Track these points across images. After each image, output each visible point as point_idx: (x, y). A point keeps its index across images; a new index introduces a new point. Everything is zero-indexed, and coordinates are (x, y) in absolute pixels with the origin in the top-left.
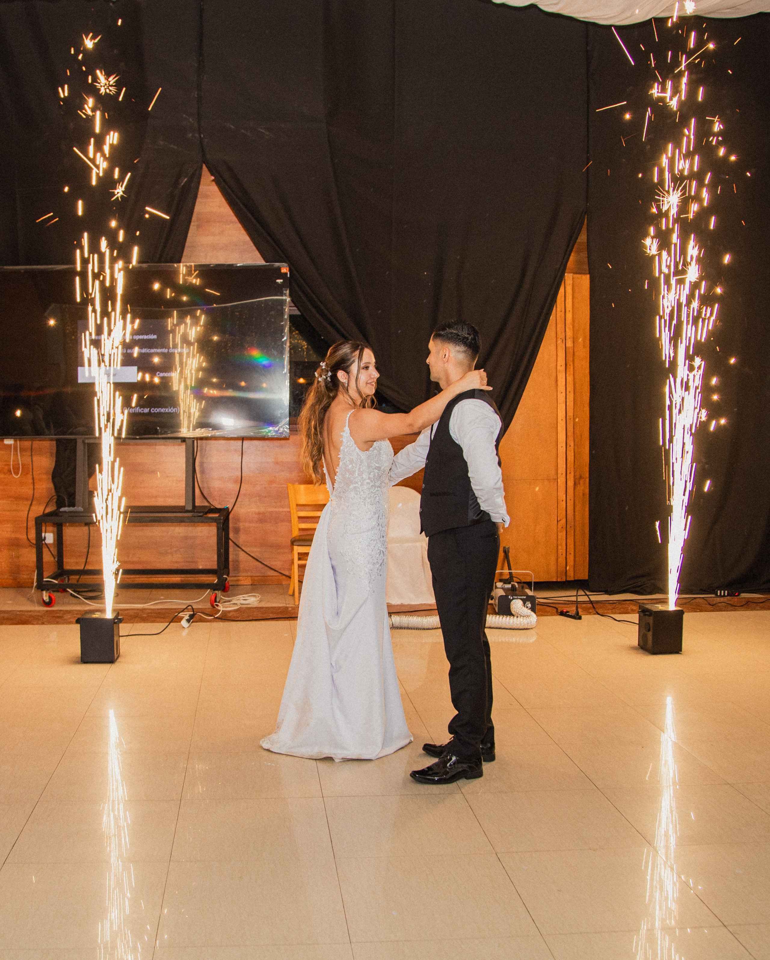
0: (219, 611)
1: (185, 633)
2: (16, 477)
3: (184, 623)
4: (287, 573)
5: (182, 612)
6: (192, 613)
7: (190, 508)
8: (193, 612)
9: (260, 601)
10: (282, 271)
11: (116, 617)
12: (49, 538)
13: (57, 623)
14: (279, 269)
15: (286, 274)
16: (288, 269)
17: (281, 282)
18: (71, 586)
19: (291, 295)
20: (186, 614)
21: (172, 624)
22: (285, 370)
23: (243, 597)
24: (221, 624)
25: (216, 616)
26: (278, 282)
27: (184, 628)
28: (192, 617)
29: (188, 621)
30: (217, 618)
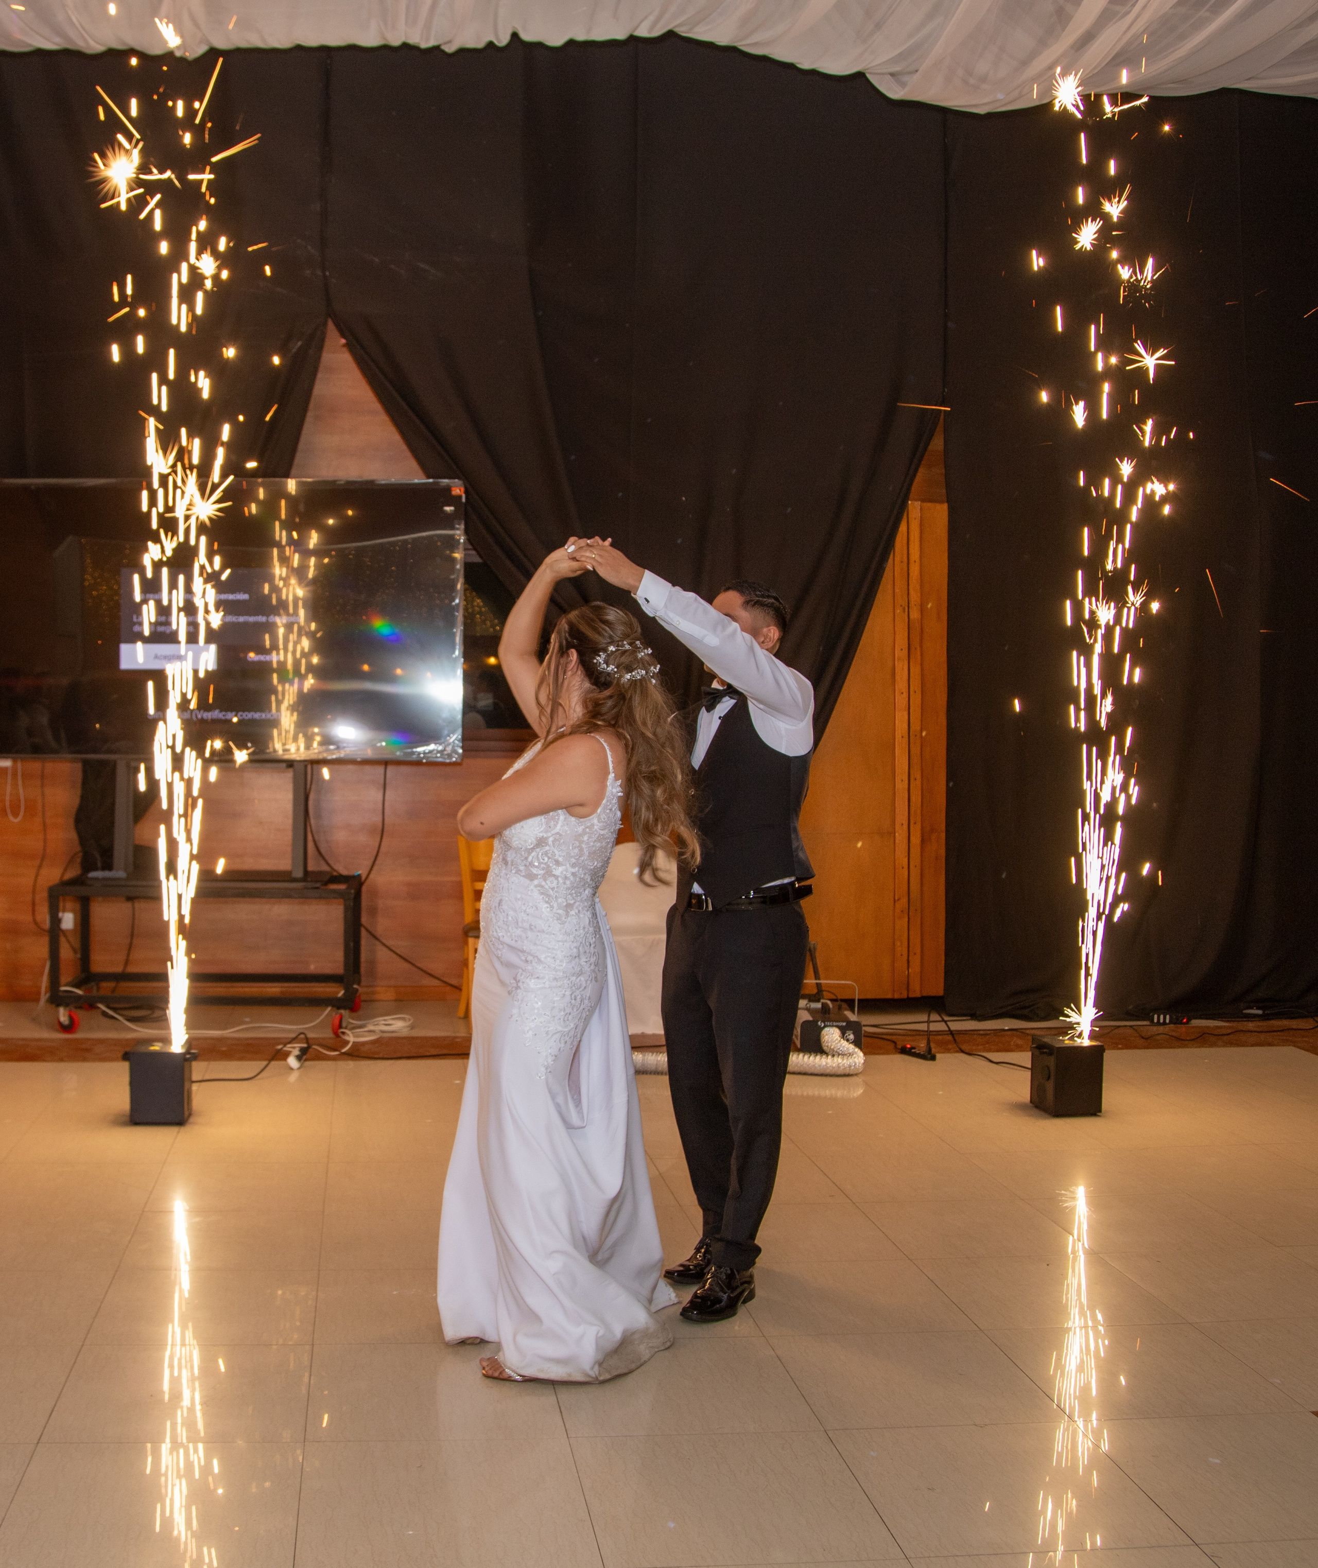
0: (348, 1042)
1: (293, 1077)
2: (16, 820)
3: (292, 1061)
4: (454, 982)
5: (290, 1043)
6: (305, 1045)
7: (299, 874)
8: (307, 1042)
9: (412, 1027)
10: (454, 493)
11: (188, 1052)
12: (68, 920)
13: (85, 1060)
14: (448, 489)
15: (460, 497)
16: (463, 489)
17: (451, 510)
18: (103, 1000)
19: (467, 532)
20: (294, 1048)
21: (273, 1063)
22: (457, 653)
23: (385, 1020)
24: (351, 1064)
25: (344, 1050)
26: (446, 511)
27: (292, 1069)
28: (304, 1051)
29: (299, 1058)
30: (344, 1053)
